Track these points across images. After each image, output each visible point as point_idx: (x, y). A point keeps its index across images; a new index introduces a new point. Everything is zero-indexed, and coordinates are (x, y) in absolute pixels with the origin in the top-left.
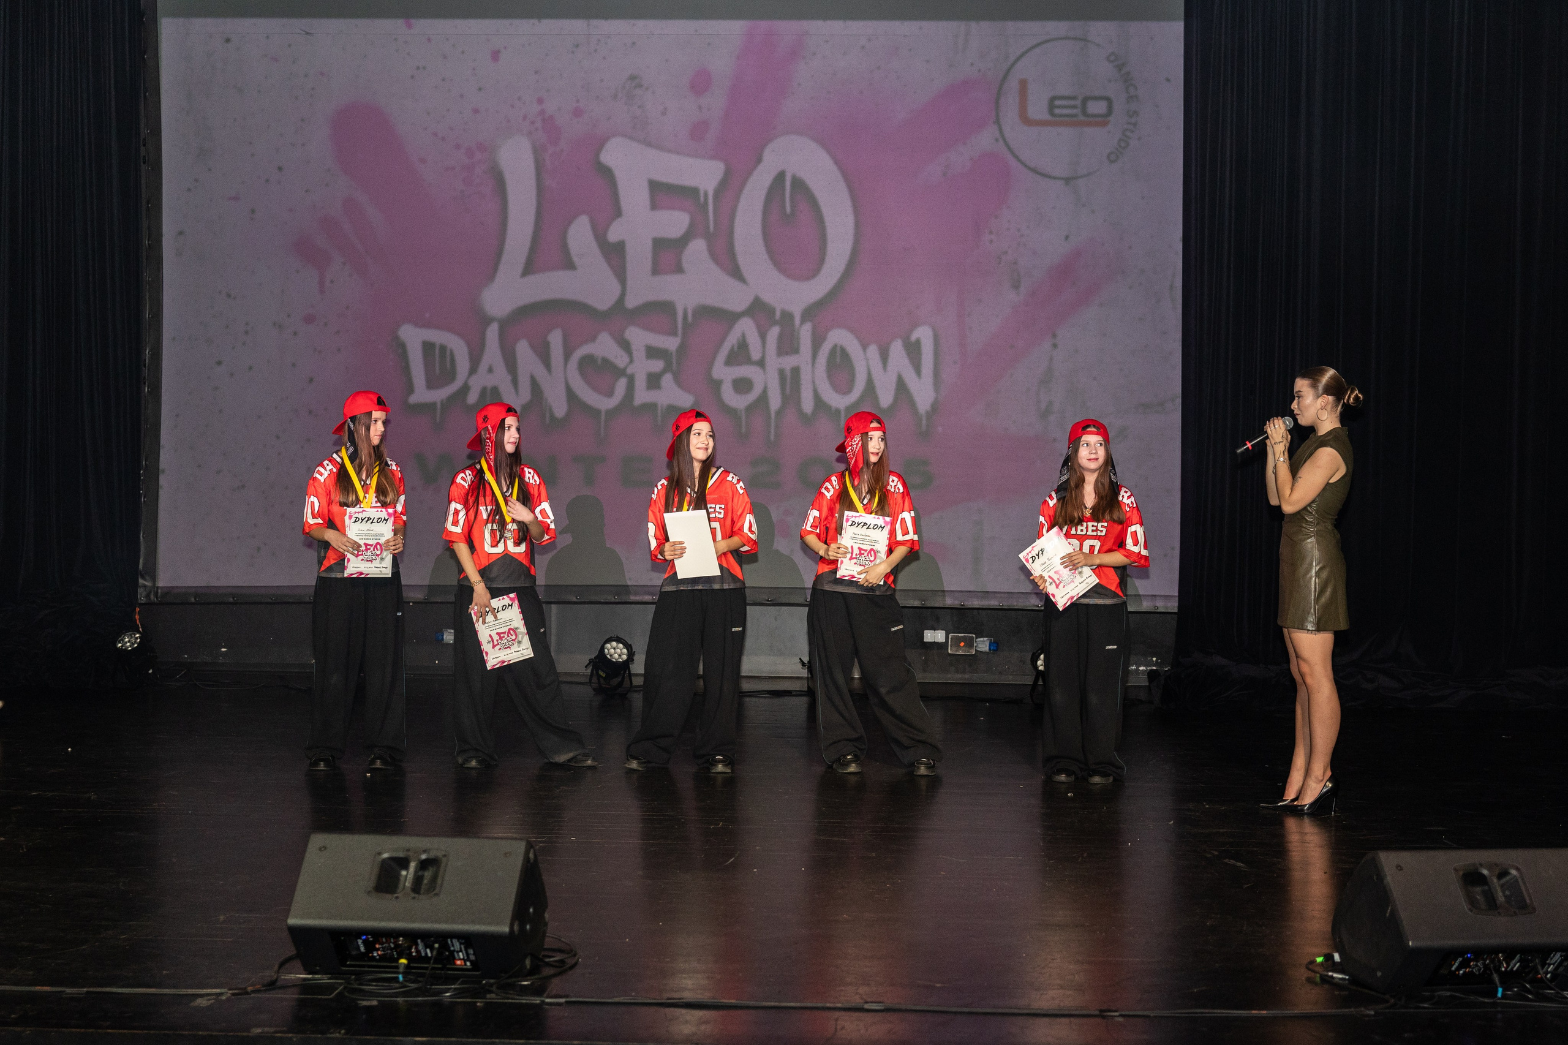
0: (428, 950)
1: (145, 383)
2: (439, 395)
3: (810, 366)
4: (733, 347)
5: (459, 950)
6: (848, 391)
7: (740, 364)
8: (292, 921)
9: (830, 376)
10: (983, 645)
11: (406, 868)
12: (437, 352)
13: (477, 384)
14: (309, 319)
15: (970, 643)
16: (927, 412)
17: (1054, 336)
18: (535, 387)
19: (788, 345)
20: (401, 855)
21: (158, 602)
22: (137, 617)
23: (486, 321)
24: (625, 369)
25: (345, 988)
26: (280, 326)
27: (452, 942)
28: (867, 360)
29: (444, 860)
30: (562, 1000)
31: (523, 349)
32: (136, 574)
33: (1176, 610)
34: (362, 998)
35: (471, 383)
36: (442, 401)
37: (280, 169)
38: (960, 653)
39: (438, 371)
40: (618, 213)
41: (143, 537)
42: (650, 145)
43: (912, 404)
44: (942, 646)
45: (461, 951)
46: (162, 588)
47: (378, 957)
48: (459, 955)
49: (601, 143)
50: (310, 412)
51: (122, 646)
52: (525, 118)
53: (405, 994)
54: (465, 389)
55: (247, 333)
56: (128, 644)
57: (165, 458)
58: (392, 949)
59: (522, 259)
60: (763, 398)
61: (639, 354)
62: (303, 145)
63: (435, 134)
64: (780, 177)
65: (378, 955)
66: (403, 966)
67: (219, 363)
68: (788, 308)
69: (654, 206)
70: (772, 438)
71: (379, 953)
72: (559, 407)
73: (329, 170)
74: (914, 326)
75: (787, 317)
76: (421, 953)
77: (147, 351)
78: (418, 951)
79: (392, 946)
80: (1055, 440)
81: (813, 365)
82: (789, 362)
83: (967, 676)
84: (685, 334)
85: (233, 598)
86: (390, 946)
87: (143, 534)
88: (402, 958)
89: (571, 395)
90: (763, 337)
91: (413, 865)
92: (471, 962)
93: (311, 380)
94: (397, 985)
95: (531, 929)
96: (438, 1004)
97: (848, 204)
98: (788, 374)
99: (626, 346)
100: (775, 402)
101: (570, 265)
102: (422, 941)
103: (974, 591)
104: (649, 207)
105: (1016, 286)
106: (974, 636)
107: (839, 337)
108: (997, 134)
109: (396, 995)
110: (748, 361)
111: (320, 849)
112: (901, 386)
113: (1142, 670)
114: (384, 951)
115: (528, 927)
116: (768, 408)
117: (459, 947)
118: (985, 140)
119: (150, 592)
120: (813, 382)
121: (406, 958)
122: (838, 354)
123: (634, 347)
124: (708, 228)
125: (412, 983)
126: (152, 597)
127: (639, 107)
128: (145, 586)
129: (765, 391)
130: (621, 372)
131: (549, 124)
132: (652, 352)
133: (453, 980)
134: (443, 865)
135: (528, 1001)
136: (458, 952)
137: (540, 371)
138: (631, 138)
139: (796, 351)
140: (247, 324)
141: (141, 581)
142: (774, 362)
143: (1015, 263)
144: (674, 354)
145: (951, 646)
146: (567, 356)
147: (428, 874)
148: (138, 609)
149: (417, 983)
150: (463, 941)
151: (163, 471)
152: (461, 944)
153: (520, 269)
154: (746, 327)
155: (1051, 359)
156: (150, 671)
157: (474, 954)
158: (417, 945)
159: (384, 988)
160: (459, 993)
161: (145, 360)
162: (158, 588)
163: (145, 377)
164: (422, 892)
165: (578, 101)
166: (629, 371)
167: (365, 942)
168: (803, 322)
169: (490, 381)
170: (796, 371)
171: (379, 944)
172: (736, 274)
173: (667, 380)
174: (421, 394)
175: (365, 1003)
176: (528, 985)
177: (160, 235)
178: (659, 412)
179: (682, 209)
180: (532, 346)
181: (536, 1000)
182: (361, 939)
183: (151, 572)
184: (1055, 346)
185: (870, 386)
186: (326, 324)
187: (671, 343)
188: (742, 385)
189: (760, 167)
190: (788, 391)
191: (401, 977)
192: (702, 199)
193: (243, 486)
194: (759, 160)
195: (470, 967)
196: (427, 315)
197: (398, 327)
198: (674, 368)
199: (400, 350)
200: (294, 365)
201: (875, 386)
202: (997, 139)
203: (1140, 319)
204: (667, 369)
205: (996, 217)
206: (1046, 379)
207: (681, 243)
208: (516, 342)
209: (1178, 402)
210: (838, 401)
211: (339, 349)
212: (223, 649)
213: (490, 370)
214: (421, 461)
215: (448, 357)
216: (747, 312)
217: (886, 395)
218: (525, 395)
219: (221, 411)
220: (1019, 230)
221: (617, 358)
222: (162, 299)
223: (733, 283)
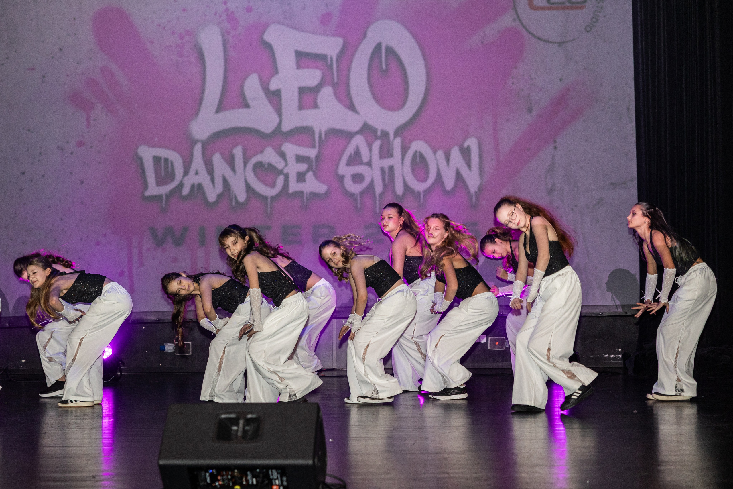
0: (254, 480)
2: (164, 190)
3: (400, 164)
4: (351, 154)
5: (276, 478)
6: (425, 180)
7: (355, 165)
8: (163, 462)
9: (413, 171)
12: (163, 162)
13: (189, 182)
14: (80, 144)
15: (502, 342)
16: (476, 192)
17: (555, 142)
18: (225, 182)
19: (386, 152)
20: (233, 416)
23: (194, 142)
24: (283, 170)
26: (62, 149)
27: (272, 472)
28: (436, 160)
31: (217, 159)
35: (184, 182)
36: (166, 194)
37: (61, 50)
38: (497, 348)
39: (163, 175)
40: (276, 71)
42: (295, 28)
43: (466, 187)
44: (485, 345)
45: (278, 479)
48: (276, 483)
49: (264, 28)
50: (82, 203)
52: (216, 14)
54: (181, 185)
55: (41, 154)
58: (229, 480)
59: (216, 101)
60: (371, 186)
61: (291, 160)
62: (75, 34)
63: (159, 25)
64: (378, 46)
65: (219, 484)
67: (23, 173)
68: (386, 128)
69: (299, 67)
71: (221, 483)
72: (242, 197)
73: (91, 50)
74: (466, 138)
75: (385, 135)
76: (249, 482)
78: (247, 481)
80: (557, 208)
81: (402, 164)
82: (386, 163)
83: (500, 364)
84: (320, 145)
86: (228, 478)
88: (237, 486)
89: (249, 188)
90: (370, 147)
97: (422, 62)
98: (387, 170)
99: (283, 155)
100: (379, 188)
101: (246, 105)
102: (251, 472)
104: (295, 67)
105: (530, 111)
107: (418, 146)
108: (514, 16)
110: (361, 163)
111: (176, 414)
112: (459, 177)
113: (613, 357)
116: (374, 192)
117: (276, 476)
118: (507, 20)
120: (403, 175)
121: (239, 486)
122: (418, 157)
123: (288, 156)
124: (333, 79)
127: (289, 5)
129: (372, 182)
130: (280, 172)
131: (231, 18)
132: (300, 159)
136: (275, 480)
137: (227, 172)
138: (283, 24)
139: (391, 155)
140: (41, 148)
142: (377, 163)
143: (529, 96)
144: (314, 160)
145: (490, 345)
146: (245, 163)
147: (252, 428)
150: (281, 471)
152: (278, 473)
153: (215, 108)
154: (359, 141)
155: (554, 156)
158: (246, 475)
164: (250, 439)
165: (249, 2)
166: (285, 171)
167: (211, 475)
168: (395, 136)
169: (196, 180)
170: (391, 168)
171: (220, 476)
172: (352, 107)
173: (310, 176)
174: (153, 190)
178: (305, 196)
179: (317, 68)
180: (223, 156)
184: (555, 148)
185: (439, 176)
186: (91, 147)
187: (312, 153)
188: (358, 178)
189: (366, 41)
190: (387, 181)
192: (329, 61)
194: (365, 36)
196: (156, 139)
197: (137, 147)
198: (314, 168)
199: (139, 162)
200: (71, 173)
201: (442, 177)
202: (514, 20)
203: (609, 130)
204: (309, 169)
205: (516, 68)
206: (551, 169)
207: (316, 89)
208: (212, 155)
209: (635, 181)
210: (419, 187)
211: (100, 163)
212: (23, 361)
213: (197, 173)
214: (153, 231)
215: (170, 165)
216: (360, 132)
217: (449, 183)
218: (220, 187)
219: (25, 204)
220: (530, 76)
221: (277, 163)
223: (350, 113)
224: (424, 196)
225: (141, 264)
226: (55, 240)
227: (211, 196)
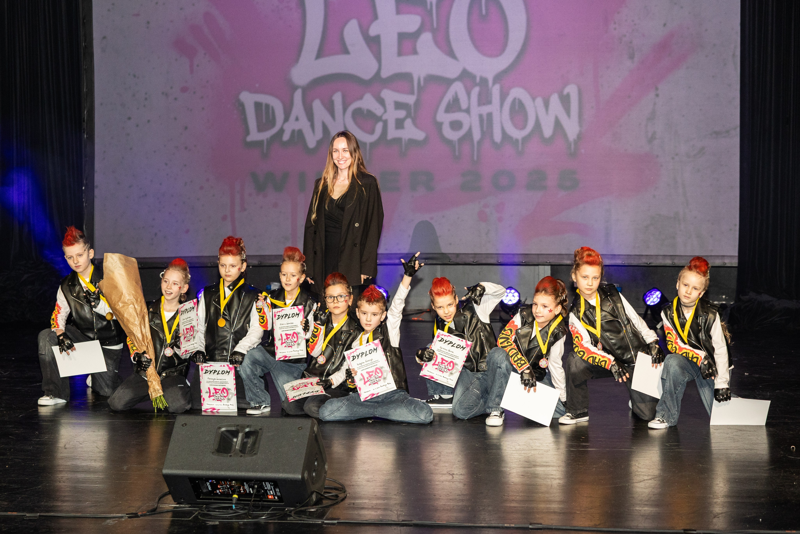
0: (251, 489)
1: (84, 132)
2: (265, 136)
3: (499, 111)
4: (449, 101)
5: (270, 489)
6: (523, 127)
7: (454, 111)
8: (165, 471)
9: (512, 118)
11: (237, 437)
12: (264, 108)
13: (289, 127)
14: (184, 90)
16: (575, 140)
17: (657, 89)
19: (485, 99)
20: (233, 429)
23: (294, 88)
24: (381, 117)
25: (199, 513)
26: (166, 95)
27: (265, 484)
28: (535, 107)
29: (260, 431)
30: (336, 522)
31: (317, 106)
33: (737, 265)
34: (209, 520)
35: (285, 127)
36: (267, 139)
39: (264, 121)
40: (375, 17)
43: (565, 135)
45: (271, 490)
47: (220, 494)
48: (270, 493)
50: (186, 148)
53: (238, 517)
55: (146, 99)
57: (98, 178)
58: (228, 488)
59: (316, 48)
60: (469, 134)
61: (390, 106)
65: (220, 492)
66: (235, 499)
67: (129, 118)
68: (485, 75)
69: (398, 12)
70: (475, 158)
71: (220, 491)
74: (565, 85)
75: (484, 81)
76: (247, 491)
77: (85, 113)
78: (244, 490)
79: (228, 486)
80: (657, 156)
81: (501, 112)
82: (485, 110)
84: (419, 91)
85: (141, 265)
86: (227, 487)
87: (85, 226)
88: (235, 494)
90: (469, 94)
91: (240, 435)
92: (278, 496)
93: (186, 128)
94: (231, 511)
95: (316, 475)
96: (257, 524)
98: (485, 117)
99: (382, 102)
100: (477, 135)
101: (346, 51)
102: (247, 484)
103: (605, 255)
104: (395, 13)
105: (632, 57)
107: (517, 93)
109: (231, 518)
110: (459, 109)
111: (183, 425)
112: (558, 124)
114: (223, 490)
115: (314, 474)
116: (472, 140)
117: (270, 487)
120: (501, 123)
121: (237, 495)
122: (517, 104)
123: (387, 102)
124: (432, 24)
125: (242, 510)
129: (470, 129)
130: (378, 119)
132: (399, 106)
133: (267, 508)
134: (259, 435)
135: (313, 522)
136: (269, 490)
137: (327, 117)
139: (489, 102)
140: (146, 94)
142: (476, 110)
143: (631, 42)
144: (412, 107)
146: (345, 109)
147: (250, 441)
149: (244, 510)
150: (273, 484)
151: (97, 187)
152: (271, 485)
153: (315, 54)
154: (458, 88)
155: (655, 104)
157: (280, 492)
158: (244, 486)
159: (224, 513)
160: (271, 516)
161: (84, 118)
163: (84, 129)
164: (246, 452)
166: (384, 118)
167: (211, 484)
168: (494, 83)
169: (297, 126)
170: (490, 115)
171: (220, 486)
172: (451, 53)
173: (408, 123)
174: (254, 135)
175: (211, 523)
176: (314, 511)
177: (91, 39)
178: (403, 143)
179: (416, 13)
180: (323, 103)
181: (319, 521)
182: (208, 482)
184: (657, 95)
186: (194, 93)
187: (410, 99)
188: (456, 125)
190: (485, 129)
191: (234, 507)
192: (429, 7)
193: (146, 195)
195: (277, 500)
196: (257, 85)
197: (239, 93)
198: (413, 115)
199: (240, 108)
200: (175, 119)
201: (541, 124)
203: (713, 77)
204: (408, 116)
205: (618, 13)
206: (652, 117)
207: (416, 35)
208: (312, 101)
209: (738, 130)
210: (517, 134)
211: (203, 109)
213: (297, 119)
214: (254, 176)
215: (271, 112)
216: (459, 79)
217: (548, 131)
218: (319, 134)
219: (131, 149)
220: (633, 21)
221: (376, 109)
222: (94, 79)
223: (449, 60)
224: (522, 144)
225: (243, 209)
226: (161, 184)
227: (311, 142)
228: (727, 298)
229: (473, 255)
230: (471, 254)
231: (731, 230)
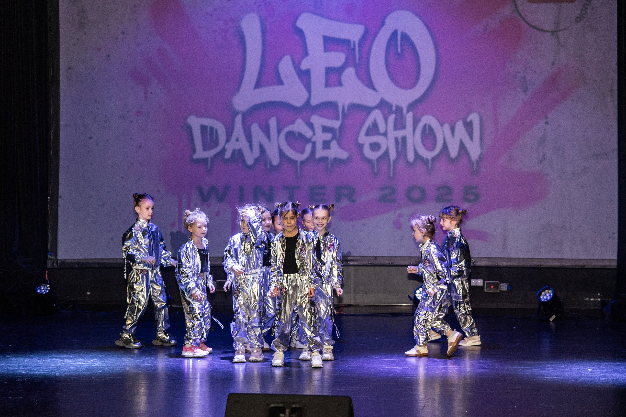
1: (50, 149)
2: (209, 154)
3: (412, 135)
4: (369, 126)
6: (432, 148)
7: (373, 135)
9: (423, 141)
10: (504, 287)
11: (284, 412)
12: (208, 131)
13: (231, 147)
14: (139, 114)
15: (496, 286)
16: (476, 160)
17: (546, 117)
18: (262, 149)
19: (400, 125)
21: (57, 267)
22: (47, 276)
23: (235, 113)
24: (311, 139)
26: (124, 118)
28: (443, 132)
29: (305, 408)
31: (255, 128)
32: (46, 252)
33: (616, 267)
35: (227, 147)
36: (211, 157)
37: (123, 33)
38: (491, 291)
39: (209, 141)
40: (306, 54)
41: (50, 232)
42: (323, 16)
43: (468, 156)
44: (482, 288)
46: (60, 260)
49: (297, 16)
50: (140, 164)
51: (40, 292)
52: (255, 3)
54: (224, 150)
55: (106, 121)
56: (43, 291)
57: (62, 189)
59: (255, 79)
60: (387, 153)
61: (318, 130)
63: (207, 13)
64: (395, 33)
67: (91, 138)
68: (400, 104)
69: (326, 50)
70: (391, 175)
72: (275, 160)
73: (149, 33)
74: (469, 113)
75: (399, 110)
77: (52, 132)
80: (547, 174)
81: (414, 135)
82: (400, 134)
83: (494, 305)
84: (343, 118)
85: (99, 265)
87: (50, 231)
89: (282, 154)
90: (386, 120)
91: (288, 411)
93: (140, 147)
97: (432, 47)
98: (400, 140)
99: (311, 126)
100: (393, 155)
101: (280, 82)
103: (503, 258)
104: (323, 50)
105: (525, 90)
106: (499, 282)
107: (428, 119)
108: (514, 8)
110: (378, 133)
112: (462, 146)
113: (592, 300)
116: (389, 159)
118: (507, 11)
119: (54, 262)
120: (414, 145)
122: (427, 129)
123: (315, 127)
124: (356, 61)
126: (55, 265)
128: (51, 259)
129: (387, 150)
130: (308, 140)
131: (269, 7)
132: (325, 129)
137: (263, 139)
138: (313, 13)
139: (404, 127)
140: (106, 116)
141: (49, 257)
143: (524, 78)
144: (338, 130)
145: (486, 288)
146: (279, 132)
148: (47, 272)
151: (61, 197)
153: (254, 84)
154: (377, 115)
155: (545, 130)
156: (54, 305)
161: (51, 137)
162: (58, 260)
163: (50, 146)
166: (313, 139)
168: (408, 111)
169: (237, 146)
170: (404, 139)
172: (371, 85)
173: (334, 144)
174: (200, 154)
177: (58, 69)
178: (329, 161)
179: (341, 51)
180: (260, 127)
183: (55, 252)
184: (547, 123)
185: (445, 146)
186: (148, 116)
187: (336, 124)
188: (375, 147)
189: (384, 28)
190: (400, 150)
192: (352, 46)
193: (104, 204)
194: (383, 24)
196: (203, 111)
197: (187, 117)
198: (338, 137)
199: (188, 130)
200: (131, 138)
201: (447, 147)
202: (514, 11)
203: (594, 108)
204: (334, 138)
205: (514, 53)
206: (543, 141)
207: (341, 70)
208: (251, 124)
209: (616, 152)
210: (428, 155)
211: (155, 130)
212: (88, 293)
213: (237, 140)
214: (200, 189)
215: (214, 133)
216: (378, 107)
217: (454, 152)
218: (256, 153)
219: (92, 164)
220: (526, 60)
221: (306, 132)
222: (60, 104)
223: (369, 91)
224: (432, 163)
226: (117, 195)
227: (250, 159)
228: (601, 295)
229: (389, 258)
230: (387, 257)
231: (610, 237)
